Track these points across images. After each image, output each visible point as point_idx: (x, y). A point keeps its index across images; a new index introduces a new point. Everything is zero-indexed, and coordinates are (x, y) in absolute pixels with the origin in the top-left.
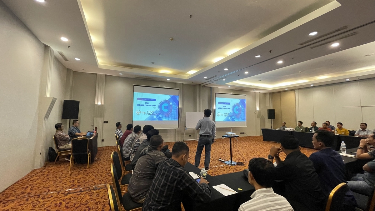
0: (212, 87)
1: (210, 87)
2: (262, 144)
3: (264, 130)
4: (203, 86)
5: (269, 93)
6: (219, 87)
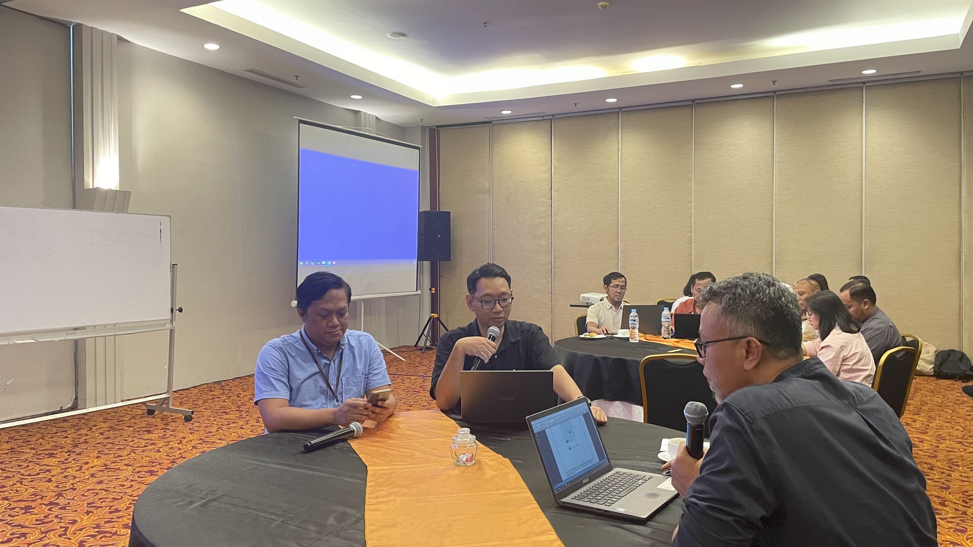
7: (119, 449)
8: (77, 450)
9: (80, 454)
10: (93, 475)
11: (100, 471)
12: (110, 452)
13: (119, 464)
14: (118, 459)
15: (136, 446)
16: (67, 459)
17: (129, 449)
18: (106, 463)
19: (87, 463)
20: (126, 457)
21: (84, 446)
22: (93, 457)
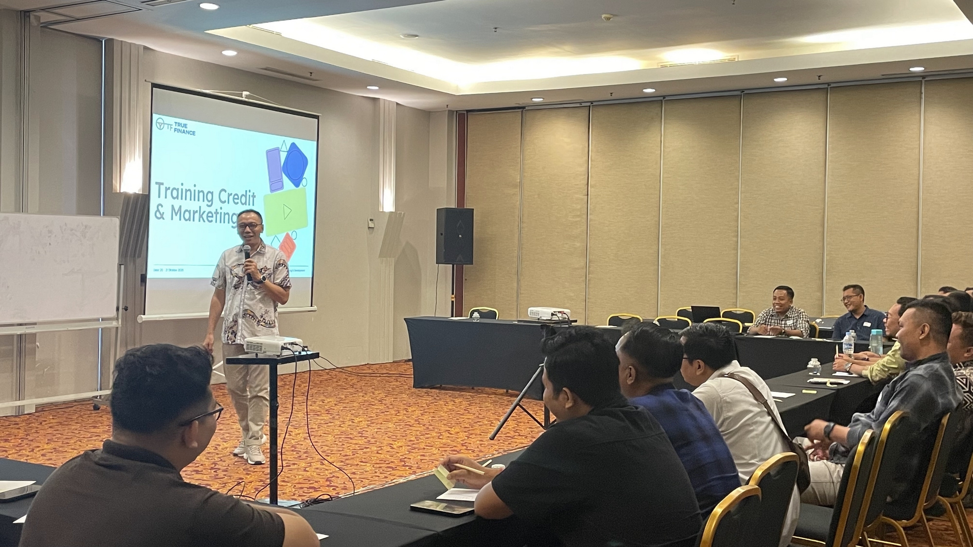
0: (110, 42)
1: (98, 40)
2: (412, 401)
3: (418, 328)
4: (45, 26)
5: (451, 112)
6: (163, 48)
7: (67, 438)
8: (30, 438)
9: (32, 441)
10: (43, 455)
11: (49, 452)
12: (59, 440)
13: (66, 449)
14: (66, 445)
15: (82, 436)
16: (21, 444)
17: (75, 439)
18: (54, 447)
19: (39, 447)
20: (73, 444)
21: (36, 435)
22: (44, 443)
